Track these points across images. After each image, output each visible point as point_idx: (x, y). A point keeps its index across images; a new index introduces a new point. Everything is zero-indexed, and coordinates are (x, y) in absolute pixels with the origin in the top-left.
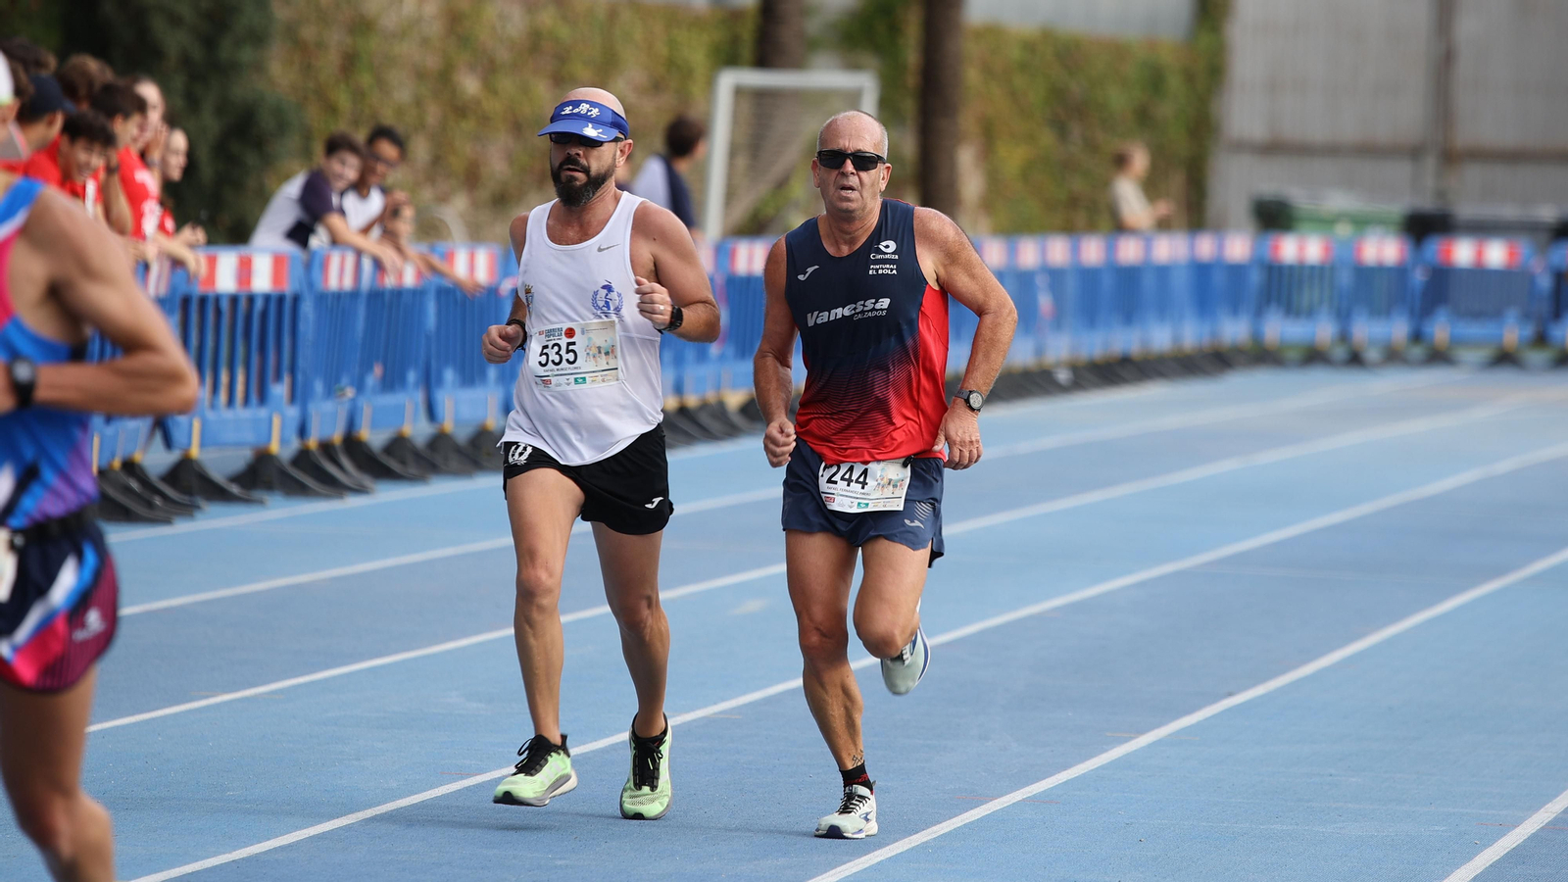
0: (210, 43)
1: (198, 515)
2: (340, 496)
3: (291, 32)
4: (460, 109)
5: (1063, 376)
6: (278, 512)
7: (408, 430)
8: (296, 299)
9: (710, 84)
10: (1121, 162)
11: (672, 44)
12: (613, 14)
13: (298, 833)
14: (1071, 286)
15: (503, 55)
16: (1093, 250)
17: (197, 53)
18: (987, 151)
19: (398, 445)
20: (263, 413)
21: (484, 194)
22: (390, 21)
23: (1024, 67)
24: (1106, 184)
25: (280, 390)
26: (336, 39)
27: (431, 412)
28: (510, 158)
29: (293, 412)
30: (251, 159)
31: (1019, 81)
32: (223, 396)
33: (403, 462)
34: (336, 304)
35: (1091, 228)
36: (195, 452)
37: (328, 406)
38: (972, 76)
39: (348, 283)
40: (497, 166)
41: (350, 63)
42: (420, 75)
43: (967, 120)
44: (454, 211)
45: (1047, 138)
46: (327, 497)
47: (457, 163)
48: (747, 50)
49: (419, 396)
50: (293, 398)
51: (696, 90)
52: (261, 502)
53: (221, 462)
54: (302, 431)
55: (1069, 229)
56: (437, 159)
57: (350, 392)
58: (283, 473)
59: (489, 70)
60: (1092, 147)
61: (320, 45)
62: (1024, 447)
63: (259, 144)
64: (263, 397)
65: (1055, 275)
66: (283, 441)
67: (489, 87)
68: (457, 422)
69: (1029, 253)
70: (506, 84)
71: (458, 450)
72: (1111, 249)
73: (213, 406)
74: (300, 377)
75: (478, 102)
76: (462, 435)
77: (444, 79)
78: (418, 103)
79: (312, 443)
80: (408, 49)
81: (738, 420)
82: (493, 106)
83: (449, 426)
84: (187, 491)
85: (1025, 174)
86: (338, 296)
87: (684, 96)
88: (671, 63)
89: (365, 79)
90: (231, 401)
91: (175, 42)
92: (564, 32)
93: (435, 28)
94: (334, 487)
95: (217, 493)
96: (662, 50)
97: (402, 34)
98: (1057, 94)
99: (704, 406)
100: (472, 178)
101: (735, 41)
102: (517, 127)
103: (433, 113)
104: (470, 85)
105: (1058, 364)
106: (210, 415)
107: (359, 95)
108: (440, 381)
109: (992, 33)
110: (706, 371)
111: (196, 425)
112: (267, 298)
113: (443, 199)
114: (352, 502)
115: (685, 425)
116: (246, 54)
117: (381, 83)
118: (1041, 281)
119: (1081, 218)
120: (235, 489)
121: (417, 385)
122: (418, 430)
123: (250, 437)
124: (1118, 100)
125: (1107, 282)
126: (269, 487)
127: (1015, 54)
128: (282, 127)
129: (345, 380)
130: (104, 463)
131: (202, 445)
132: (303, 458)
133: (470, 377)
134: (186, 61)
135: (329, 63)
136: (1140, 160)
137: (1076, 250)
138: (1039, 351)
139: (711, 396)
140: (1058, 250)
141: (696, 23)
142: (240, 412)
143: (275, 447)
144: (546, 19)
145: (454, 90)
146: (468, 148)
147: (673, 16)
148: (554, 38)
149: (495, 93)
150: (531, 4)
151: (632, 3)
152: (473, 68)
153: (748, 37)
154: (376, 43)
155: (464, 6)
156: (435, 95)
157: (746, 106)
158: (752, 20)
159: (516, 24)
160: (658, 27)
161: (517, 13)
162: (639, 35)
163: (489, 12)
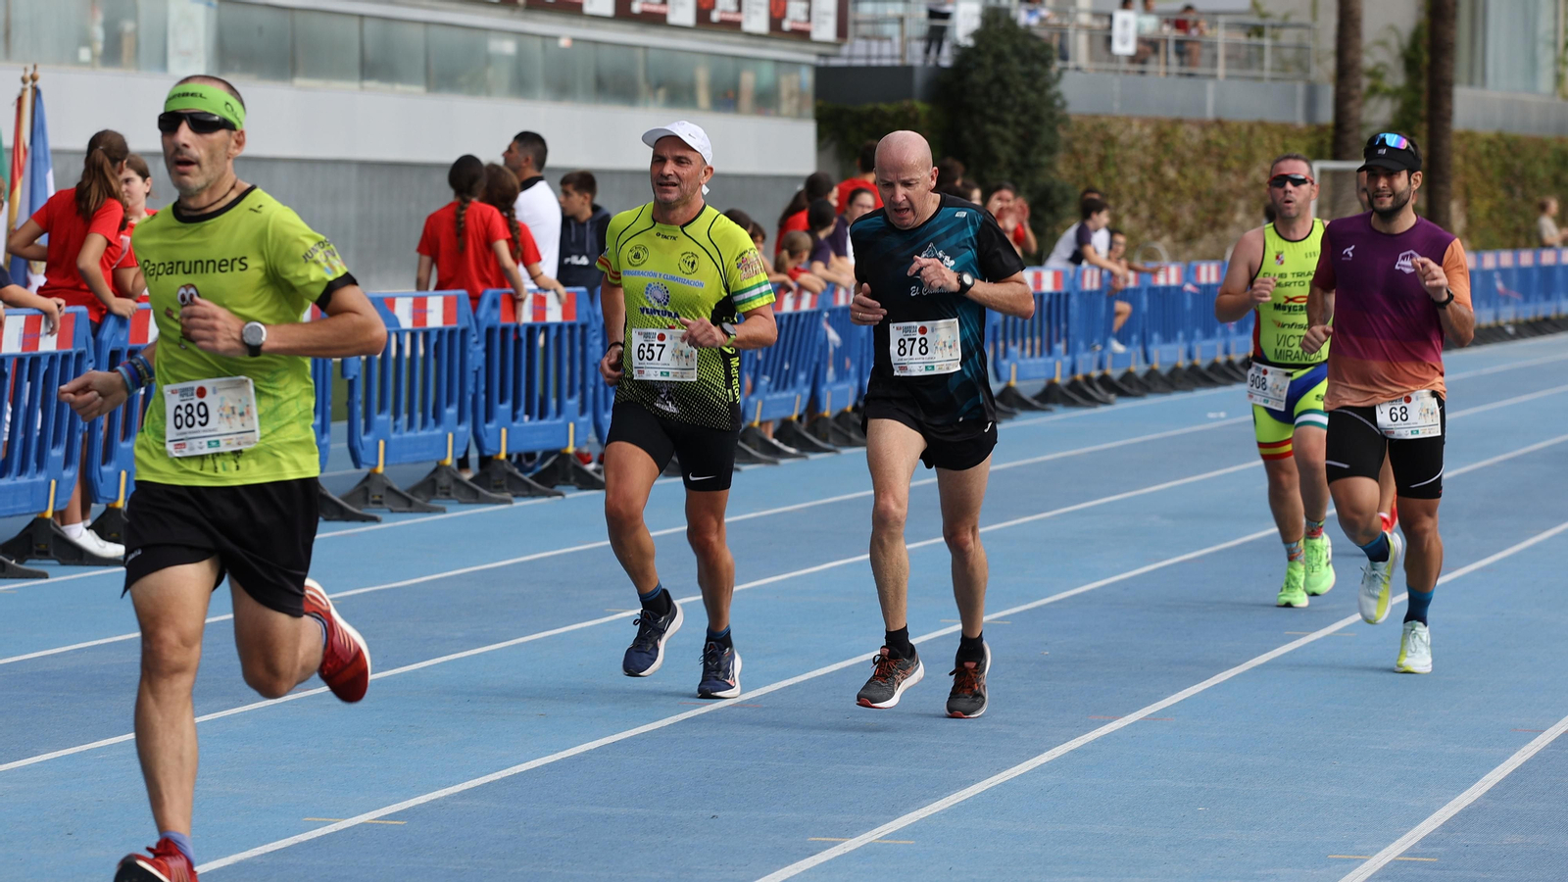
0: (1023, 153)
1: (1016, 418)
2: (1095, 407)
3: (1069, 144)
4: (1166, 187)
5: (1510, 330)
6: (1060, 417)
7: (1133, 368)
8: (1067, 295)
10: (1543, 208)
12: (1251, 131)
14: (1515, 278)
15: (1189, 155)
16: (1526, 258)
17: (1016, 159)
18: (1467, 204)
19: (1128, 377)
20: (1050, 360)
21: (1179, 235)
22: (1123, 138)
23: (1488, 154)
24: (1535, 220)
25: (1060, 347)
26: (1095, 148)
27: (1147, 358)
28: (1194, 214)
29: (1067, 359)
30: (1048, 218)
31: (1485, 162)
32: (1028, 352)
33: (1131, 386)
34: (1089, 297)
35: (1528, 246)
36: (1013, 383)
37: (1087, 356)
38: (1458, 160)
39: (1096, 286)
40: (1187, 218)
41: (1102, 162)
42: (1142, 168)
43: (1455, 186)
44: (1163, 245)
45: (1501, 194)
46: (1088, 407)
47: (1164, 217)
48: (1328, 150)
49: (1139, 349)
50: (1067, 351)
52: (1050, 410)
53: (1029, 389)
54: (1073, 370)
55: (1515, 247)
56: (1153, 216)
57: (1099, 347)
58: (1063, 394)
59: (1181, 164)
60: (1527, 199)
61: (1086, 153)
62: (1486, 371)
63: (1052, 209)
64: (1050, 351)
65: (1505, 273)
66: (1062, 376)
67: (1180, 173)
68: (1161, 363)
69: (1489, 261)
70: (1191, 172)
71: (1162, 379)
72: (1537, 257)
73: (1023, 357)
74: (1071, 340)
75: (1175, 182)
76: (1164, 371)
77: (1156, 169)
78: (1142, 182)
79: (1079, 376)
80: (1135, 153)
82: (1182, 183)
83: (1156, 366)
84: (1010, 405)
85: (1489, 216)
86: (1091, 293)
89: (1112, 171)
90: (1032, 355)
91: (1004, 152)
92: (1224, 142)
93: (1150, 142)
94: (1092, 401)
95: (1026, 406)
97: (1131, 146)
98: (1507, 169)
100: (1173, 226)
101: (1322, 143)
102: (1198, 197)
103: (1150, 191)
104: (1171, 173)
105: (1508, 323)
106: (1021, 362)
107: (1108, 180)
108: (1151, 341)
109: (1469, 135)
111: (1014, 368)
112: (1051, 295)
113: (1156, 238)
114: (1102, 409)
116: (1045, 159)
117: (1120, 173)
118: (1496, 275)
119: (1522, 240)
120: (1036, 403)
121: (1137, 342)
122: (1139, 368)
123: (1043, 373)
124: (1542, 172)
125: (1535, 276)
126: (1055, 402)
127: (1483, 147)
128: (1066, 199)
129: (1096, 341)
131: (1018, 379)
132: (1073, 385)
133: (1168, 337)
135: (1091, 161)
136: (1554, 205)
137: (1517, 258)
138: (1496, 317)
140: (1506, 259)
141: (1299, 134)
142: (1039, 361)
143: (1058, 379)
144: (1213, 134)
145: (1162, 176)
146: (1170, 209)
147: (1285, 130)
148: (1218, 144)
149: (1185, 177)
150: (1204, 126)
151: (1262, 124)
152: (1172, 163)
153: (1328, 141)
154: (1117, 151)
155: (1166, 128)
156: (1151, 179)
157: (1328, 181)
158: (1331, 131)
159: (1196, 137)
160: (1276, 137)
161: (1196, 132)
162: (1266, 142)
163: (1181, 131)
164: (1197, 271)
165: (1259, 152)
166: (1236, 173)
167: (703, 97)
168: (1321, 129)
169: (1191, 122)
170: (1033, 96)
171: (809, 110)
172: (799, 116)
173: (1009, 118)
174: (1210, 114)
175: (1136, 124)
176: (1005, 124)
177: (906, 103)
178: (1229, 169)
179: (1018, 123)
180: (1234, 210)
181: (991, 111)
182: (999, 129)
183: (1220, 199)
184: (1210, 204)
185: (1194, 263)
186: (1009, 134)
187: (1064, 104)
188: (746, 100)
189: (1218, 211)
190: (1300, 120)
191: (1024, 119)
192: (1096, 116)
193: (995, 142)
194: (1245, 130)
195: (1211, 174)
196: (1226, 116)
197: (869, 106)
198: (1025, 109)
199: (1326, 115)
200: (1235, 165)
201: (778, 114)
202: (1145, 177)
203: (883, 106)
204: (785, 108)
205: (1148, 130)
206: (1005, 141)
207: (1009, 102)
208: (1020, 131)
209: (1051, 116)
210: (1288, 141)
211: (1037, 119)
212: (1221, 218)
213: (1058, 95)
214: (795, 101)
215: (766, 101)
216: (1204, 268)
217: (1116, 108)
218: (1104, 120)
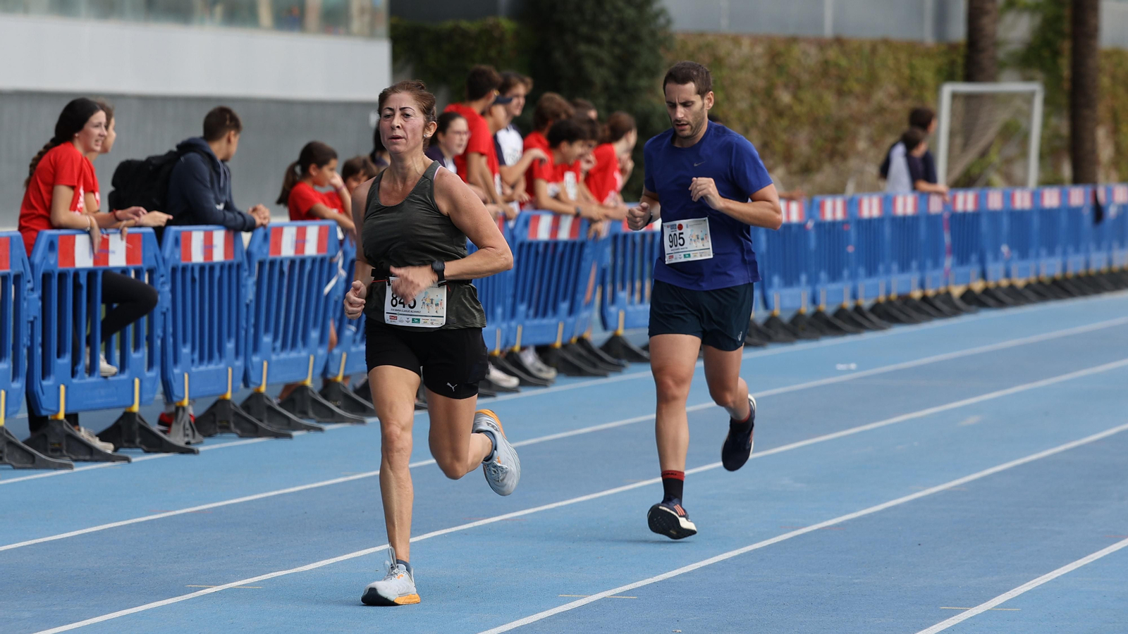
0: (621, 76)
1: (625, 371)
4: (779, 112)
9: (937, 90)
11: (912, 67)
12: (874, 50)
13: (694, 565)
15: (805, 78)
17: (613, 82)
18: (1115, 131)
21: (795, 166)
22: (732, 59)
28: (811, 143)
32: (637, 297)
36: (621, 332)
38: (1105, 81)
40: (803, 148)
42: (753, 92)
43: (1102, 111)
47: (778, 147)
48: (960, 71)
51: (928, 95)
59: (796, 87)
67: (795, 97)
68: (782, 309)
70: (807, 96)
71: (784, 326)
73: (631, 303)
75: (790, 108)
76: (786, 317)
77: (769, 93)
78: (753, 108)
80: (745, 76)
81: (960, 304)
82: (798, 109)
83: (777, 312)
87: (920, 98)
88: (912, 79)
91: (599, 76)
92: (844, 62)
93: (761, 63)
96: (906, 72)
97: (741, 67)
99: (937, 295)
100: (787, 158)
101: (952, 63)
102: (815, 123)
103: (762, 116)
104: (785, 97)
106: (630, 308)
108: (770, 285)
109: (1117, 54)
110: (938, 273)
115: (926, 307)
116: (643, 83)
130: (566, 340)
131: (625, 328)
133: (790, 280)
134: (606, 88)
139: (942, 289)
141: (928, 54)
144: (832, 54)
145: (775, 100)
146: (784, 137)
147: (913, 49)
148: (837, 65)
149: (801, 101)
150: (822, 44)
151: (886, 42)
152: (786, 86)
153: (960, 61)
154: (725, 72)
155: (781, 48)
156: (763, 104)
157: (960, 105)
158: (962, 50)
159: (813, 56)
160: (903, 57)
161: (813, 51)
162: (891, 62)
163: (796, 51)
164: (821, 206)
165: (883, 74)
166: (857, 97)
167: (265, 14)
168: (953, 47)
169: (809, 41)
170: (630, 13)
171: (383, 28)
172: (371, 35)
173: (605, 36)
174: (828, 32)
175: (746, 43)
176: (599, 43)
177: (490, 21)
178: (850, 92)
179: (614, 42)
180: (854, 137)
181: (584, 30)
182: (594, 49)
183: (839, 126)
184: (829, 132)
185: (818, 198)
186: (604, 55)
187: (669, 22)
188: (312, 18)
189: (837, 140)
190: (928, 37)
191: (621, 38)
192: (702, 34)
193: (589, 65)
194: (867, 49)
195: (830, 98)
196: (848, 33)
197: (449, 24)
198: (622, 26)
199: (958, 32)
200: (857, 88)
201: (348, 33)
202: (756, 101)
203: (465, 24)
204: (356, 25)
205: (759, 50)
206: (600, 63)
207: (604, 19)
208: (617, 51)
209: (653, 34)
210: (917, 62)
211: (636, 38)
212: (841, 147)
213: (662, 12)
214: (367, 18)
215: (334, 20)
216: (829, 204)
217: (724, 25)
218: (710, 38)
